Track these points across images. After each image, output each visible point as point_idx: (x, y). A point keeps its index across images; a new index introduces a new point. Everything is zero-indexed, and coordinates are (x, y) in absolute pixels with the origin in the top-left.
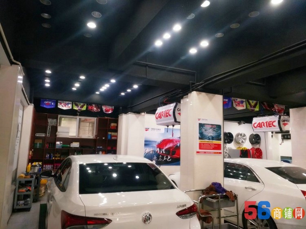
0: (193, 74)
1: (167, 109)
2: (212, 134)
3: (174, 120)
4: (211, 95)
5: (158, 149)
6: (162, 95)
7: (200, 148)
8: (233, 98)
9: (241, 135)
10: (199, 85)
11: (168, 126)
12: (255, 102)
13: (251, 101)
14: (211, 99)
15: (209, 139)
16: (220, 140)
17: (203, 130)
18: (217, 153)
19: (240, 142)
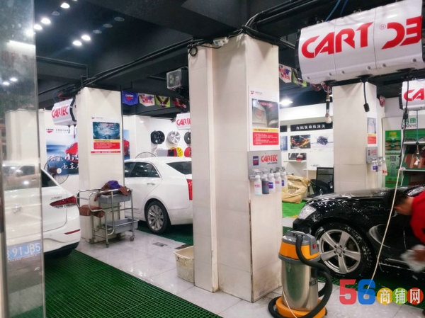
0: (84, 68)
1: (63, 106)
2: (108, 133)
3: (71, 119)
4: (106, 92)
5: (68, 155)
6: (57, 88)
7: (95, 148)
8: (139, 94)
9: (174, 133)
10: (90, 81)
11: (69, 126)
12: (165, 98)
13: (161, 97)
14: (106, 96)
15: (106, 138)
16: (119, 138)
17: (98, 129)
18: (115, 152)
19: (173, 141)
